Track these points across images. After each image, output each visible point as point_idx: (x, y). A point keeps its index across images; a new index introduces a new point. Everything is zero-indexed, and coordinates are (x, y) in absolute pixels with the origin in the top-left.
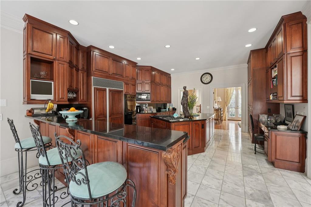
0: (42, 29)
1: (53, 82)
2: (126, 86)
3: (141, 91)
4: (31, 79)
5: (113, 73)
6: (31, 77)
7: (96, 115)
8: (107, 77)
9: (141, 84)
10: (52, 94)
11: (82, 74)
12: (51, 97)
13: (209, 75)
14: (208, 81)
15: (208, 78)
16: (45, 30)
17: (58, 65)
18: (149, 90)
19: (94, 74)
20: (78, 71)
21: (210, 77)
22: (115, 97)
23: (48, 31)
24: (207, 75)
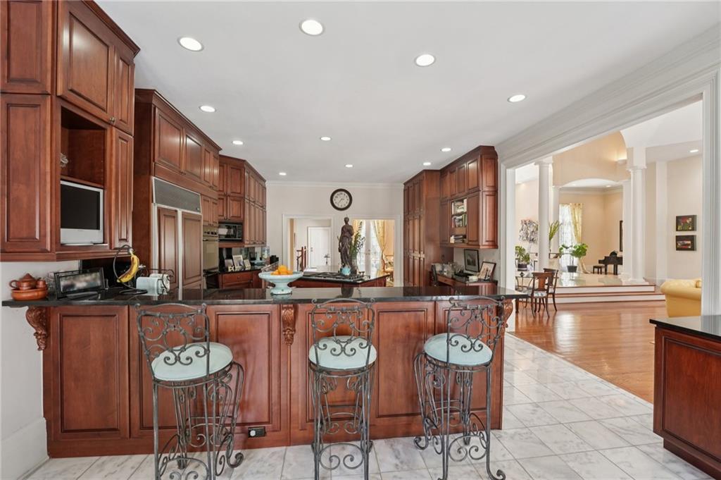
1: (101, 192)
2: (205, 204)
4: (61, 179)
9: (223, 199)
13: (346, 195)
14: (345, 205)
15: (344, 199)
16: (94, 31)
18: (240, 216)
19: (157, 169)
21: (348, 198)
24: (343, 193)
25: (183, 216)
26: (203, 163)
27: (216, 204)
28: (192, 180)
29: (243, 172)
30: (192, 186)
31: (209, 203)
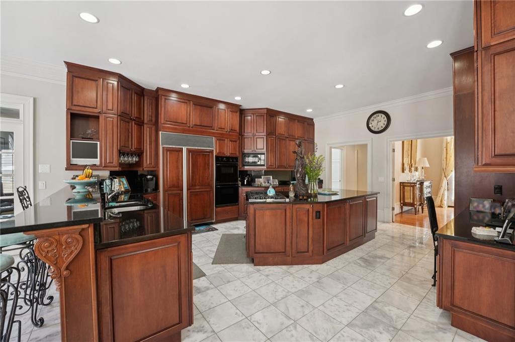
0: (84, 76)
1: (98, 143)
2: (219, 143)
3: (251, 150)
4: (71, 140)
5: (195, 125)
6: (71, 137)
7: (166, 186)
8: (184, 131)
10: (97, 158)
11: (148, 129)
12: (96, 161)
13: (383, 116)
14: (382, 127)
15: (381, 121)
16: (88, 77)
17: (104, 120)
18: (263, 149)
19: (164, 127)
20: (141, 126)
21: (386, 119)
22: (198, 160)
23: (91, 78)
24: (380, 115)
25: (189, 151)
26: (216, 118)
27: (236, 142)
28: (202, 129)
29: (265, 117)
30: (202, 133)
31: (226, 141)
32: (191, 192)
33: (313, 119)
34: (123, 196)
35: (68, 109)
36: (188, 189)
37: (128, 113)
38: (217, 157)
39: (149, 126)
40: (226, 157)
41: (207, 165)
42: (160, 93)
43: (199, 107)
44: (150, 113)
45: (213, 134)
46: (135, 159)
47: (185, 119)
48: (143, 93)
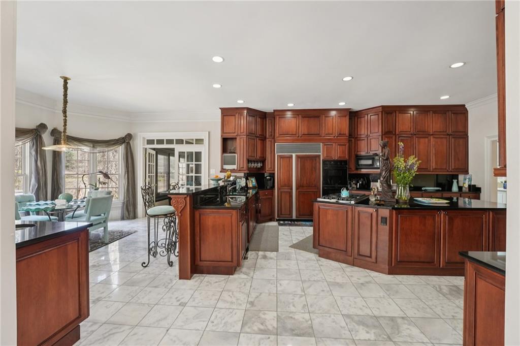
25: (298, 157)
26: (323, 125)
27: (345, 145)
28: (309, 137)
29: (380, 115)
30: (309, 141)
31: (334, 146)
32: (299, 191)
33: (464, 105)
34: (251, 191)
35: (222, 136)
36: (297, 189)
37: (254, 132)
38: (324, 161)
39: (270, 139)
40: (334, 161)
41: (314, 169)
42: (276, 113)
43: (307, 119)
44: (270, 130)
45: (320, 141)
46: (259, 165)
47: (295, 130)
48: (265, 115)
